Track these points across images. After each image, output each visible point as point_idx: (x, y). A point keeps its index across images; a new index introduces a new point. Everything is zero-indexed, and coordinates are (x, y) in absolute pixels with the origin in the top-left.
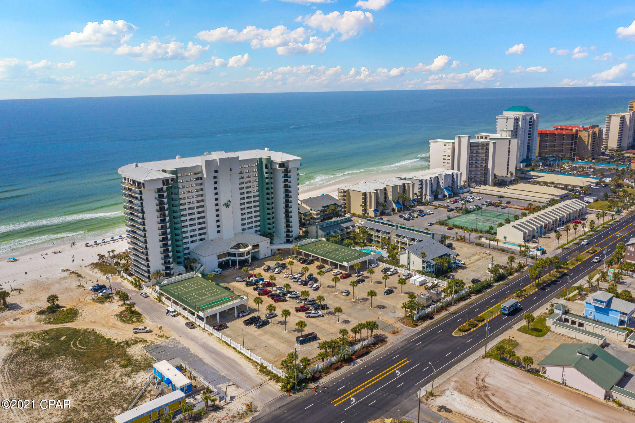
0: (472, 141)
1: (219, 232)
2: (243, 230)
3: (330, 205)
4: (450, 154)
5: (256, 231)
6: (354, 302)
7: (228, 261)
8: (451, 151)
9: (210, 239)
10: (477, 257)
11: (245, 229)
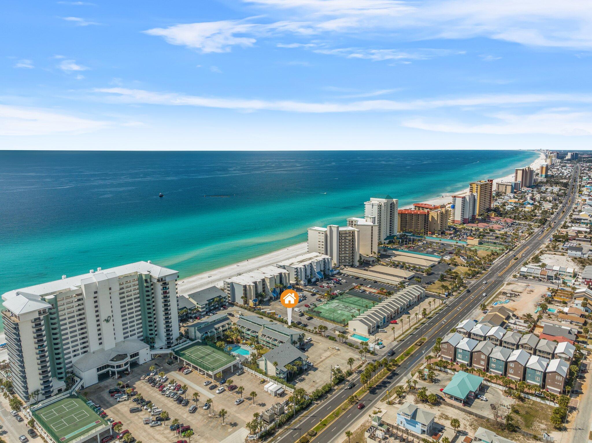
0: (341, 229)
1: (101, 344)
2: (125, 338)
3: (215, 298)
4: (324, 241)
5: (138, 337)
6: (210, 417)
7: (108, 372)
8: (324, 238)
9: (92, 351)
10: (328, 353)
11: (128, 337)
